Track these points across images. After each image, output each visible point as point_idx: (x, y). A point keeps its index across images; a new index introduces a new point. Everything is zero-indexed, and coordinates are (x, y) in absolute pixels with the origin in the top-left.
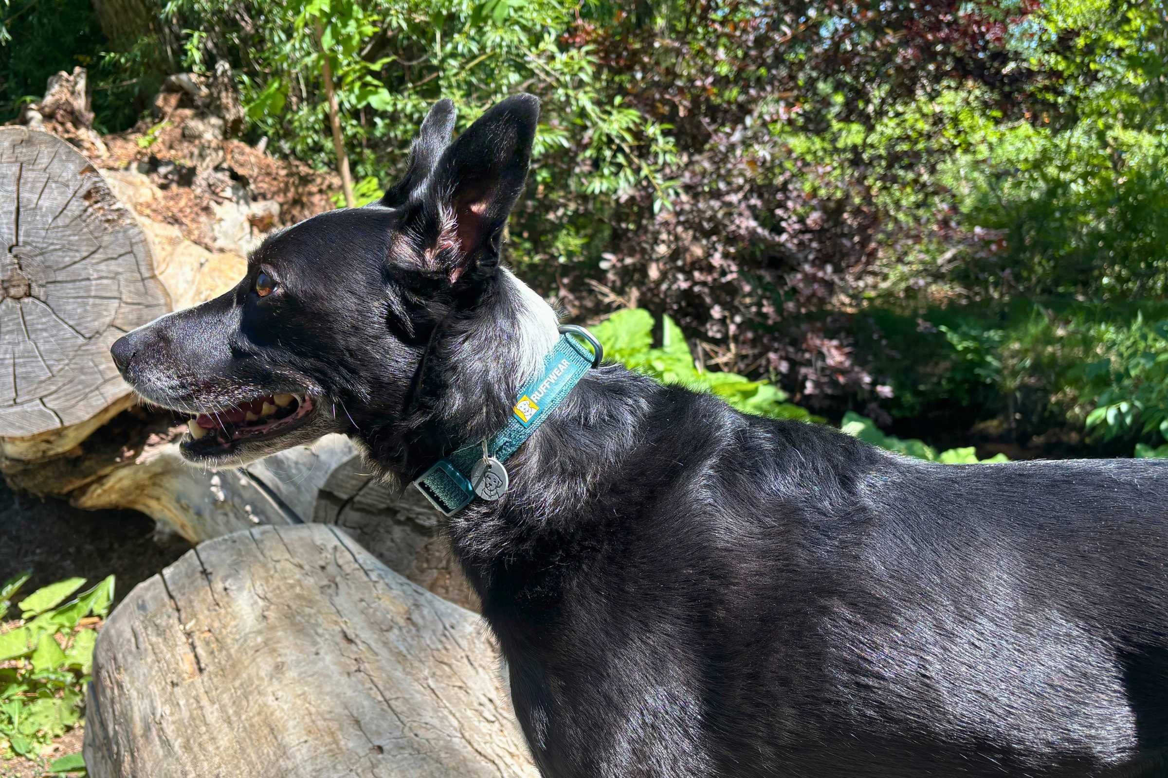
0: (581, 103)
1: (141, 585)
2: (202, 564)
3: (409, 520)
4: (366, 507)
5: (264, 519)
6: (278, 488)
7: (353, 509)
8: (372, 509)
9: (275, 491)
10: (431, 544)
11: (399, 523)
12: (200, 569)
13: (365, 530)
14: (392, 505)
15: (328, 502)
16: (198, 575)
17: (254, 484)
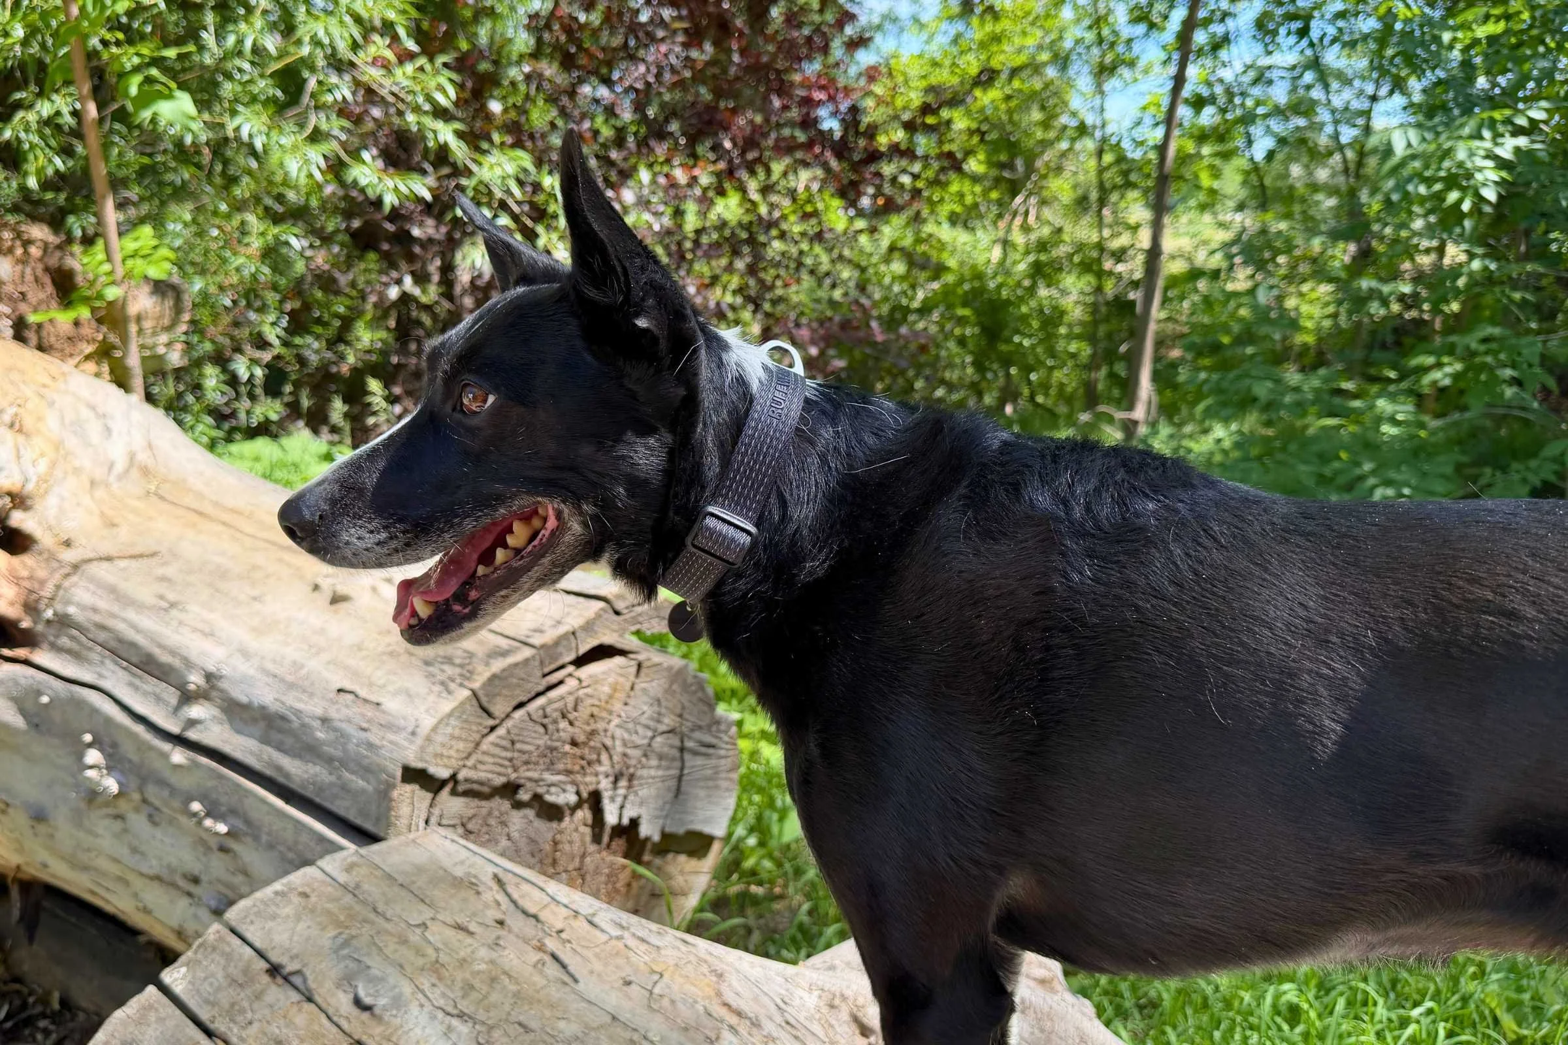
0: (441, 139)
1: (119, 1014)
2: (261, 954)
3: (537, 797)
4: (476, 787)
5: (240, 824)
6: (279, 769)
7: (454, 793)
8: (486, 789)
9: (268, 772)
10: (561, 832)
11: (518, 805)
12: (264, 965)
13: (470, 826)
14: (513, 776)
15: (416, 787)
16: (266, 979)
17: (204, 760)
